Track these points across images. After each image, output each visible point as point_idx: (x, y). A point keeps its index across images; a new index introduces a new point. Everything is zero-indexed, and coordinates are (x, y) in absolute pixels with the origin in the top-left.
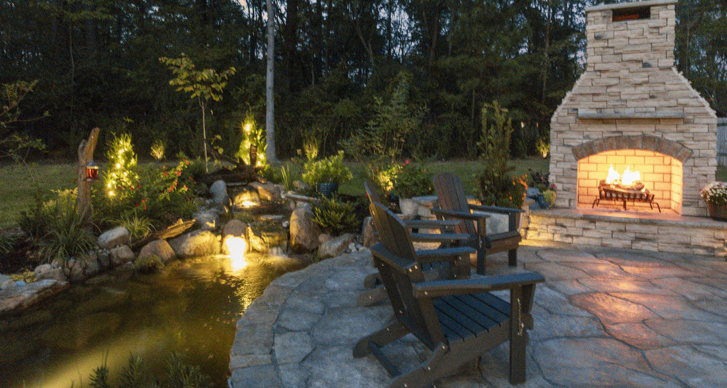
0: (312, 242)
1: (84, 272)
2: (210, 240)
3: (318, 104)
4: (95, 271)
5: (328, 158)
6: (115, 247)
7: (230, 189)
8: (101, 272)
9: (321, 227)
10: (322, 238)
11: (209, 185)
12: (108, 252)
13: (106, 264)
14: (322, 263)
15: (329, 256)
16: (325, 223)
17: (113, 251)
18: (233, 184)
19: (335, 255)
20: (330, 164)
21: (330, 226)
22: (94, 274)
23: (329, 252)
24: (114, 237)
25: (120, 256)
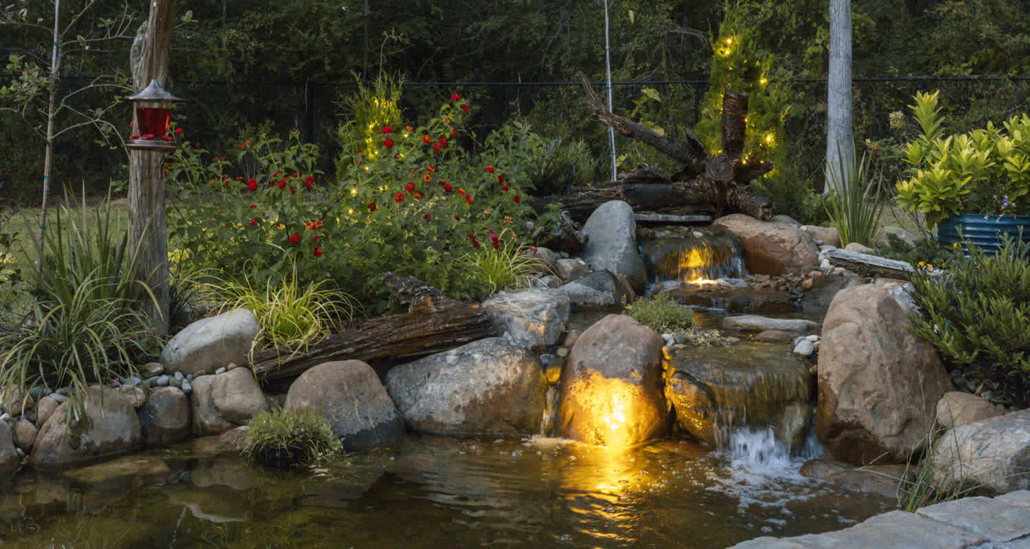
0: (907, 422)
1: (74, 442)
2: (520, 380)
3: (990, 42)
4: (119, 441)
5: (998, 125)
6: (211, 371)
7: (645, 231)
8: (142, 446)
9: (948, 364)
10: (951, 405)
11: (582, 215)
12: (186, 386)
13: (169, 422)
14: (934, 511)
15: (974, 489)
16: (968, 346)
17: (201, 383)
18: (660, 217)
19: (1003, 484)
20: (1006, 144)
21: (985, 358)
22: (112, 452)
23: (978, 469)
24: (208, 339)
25: (218, 401)
